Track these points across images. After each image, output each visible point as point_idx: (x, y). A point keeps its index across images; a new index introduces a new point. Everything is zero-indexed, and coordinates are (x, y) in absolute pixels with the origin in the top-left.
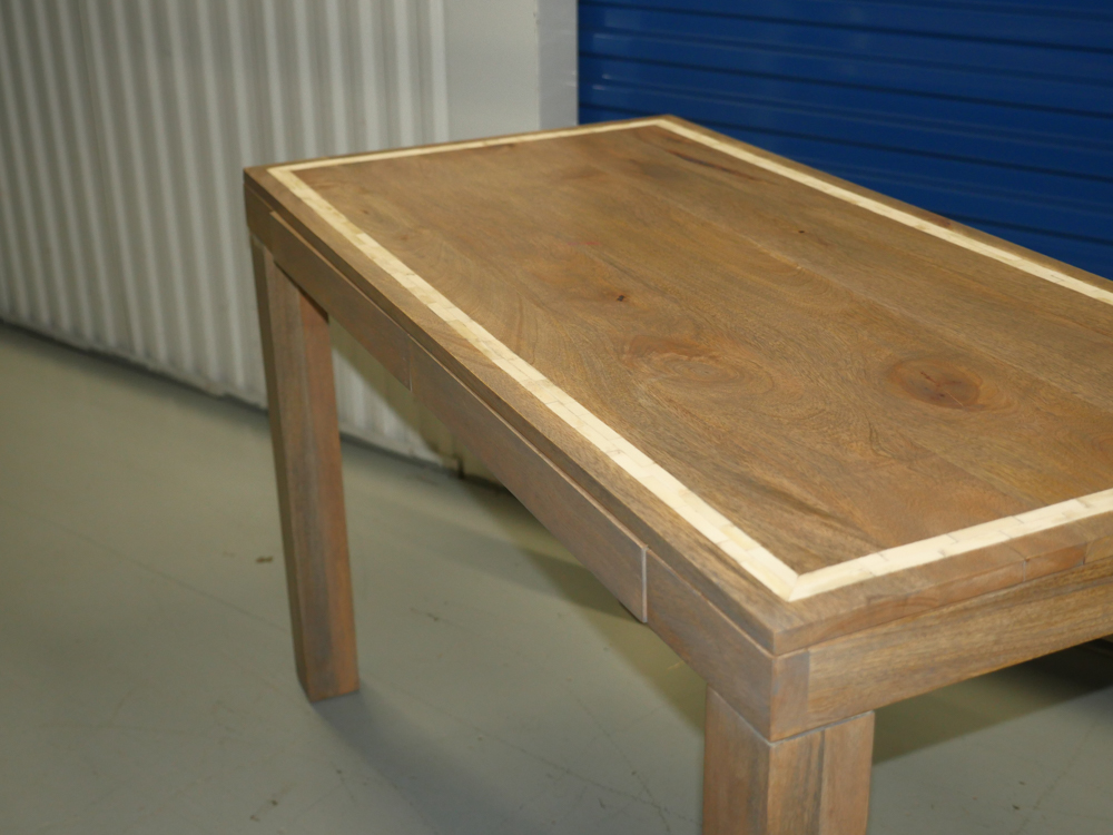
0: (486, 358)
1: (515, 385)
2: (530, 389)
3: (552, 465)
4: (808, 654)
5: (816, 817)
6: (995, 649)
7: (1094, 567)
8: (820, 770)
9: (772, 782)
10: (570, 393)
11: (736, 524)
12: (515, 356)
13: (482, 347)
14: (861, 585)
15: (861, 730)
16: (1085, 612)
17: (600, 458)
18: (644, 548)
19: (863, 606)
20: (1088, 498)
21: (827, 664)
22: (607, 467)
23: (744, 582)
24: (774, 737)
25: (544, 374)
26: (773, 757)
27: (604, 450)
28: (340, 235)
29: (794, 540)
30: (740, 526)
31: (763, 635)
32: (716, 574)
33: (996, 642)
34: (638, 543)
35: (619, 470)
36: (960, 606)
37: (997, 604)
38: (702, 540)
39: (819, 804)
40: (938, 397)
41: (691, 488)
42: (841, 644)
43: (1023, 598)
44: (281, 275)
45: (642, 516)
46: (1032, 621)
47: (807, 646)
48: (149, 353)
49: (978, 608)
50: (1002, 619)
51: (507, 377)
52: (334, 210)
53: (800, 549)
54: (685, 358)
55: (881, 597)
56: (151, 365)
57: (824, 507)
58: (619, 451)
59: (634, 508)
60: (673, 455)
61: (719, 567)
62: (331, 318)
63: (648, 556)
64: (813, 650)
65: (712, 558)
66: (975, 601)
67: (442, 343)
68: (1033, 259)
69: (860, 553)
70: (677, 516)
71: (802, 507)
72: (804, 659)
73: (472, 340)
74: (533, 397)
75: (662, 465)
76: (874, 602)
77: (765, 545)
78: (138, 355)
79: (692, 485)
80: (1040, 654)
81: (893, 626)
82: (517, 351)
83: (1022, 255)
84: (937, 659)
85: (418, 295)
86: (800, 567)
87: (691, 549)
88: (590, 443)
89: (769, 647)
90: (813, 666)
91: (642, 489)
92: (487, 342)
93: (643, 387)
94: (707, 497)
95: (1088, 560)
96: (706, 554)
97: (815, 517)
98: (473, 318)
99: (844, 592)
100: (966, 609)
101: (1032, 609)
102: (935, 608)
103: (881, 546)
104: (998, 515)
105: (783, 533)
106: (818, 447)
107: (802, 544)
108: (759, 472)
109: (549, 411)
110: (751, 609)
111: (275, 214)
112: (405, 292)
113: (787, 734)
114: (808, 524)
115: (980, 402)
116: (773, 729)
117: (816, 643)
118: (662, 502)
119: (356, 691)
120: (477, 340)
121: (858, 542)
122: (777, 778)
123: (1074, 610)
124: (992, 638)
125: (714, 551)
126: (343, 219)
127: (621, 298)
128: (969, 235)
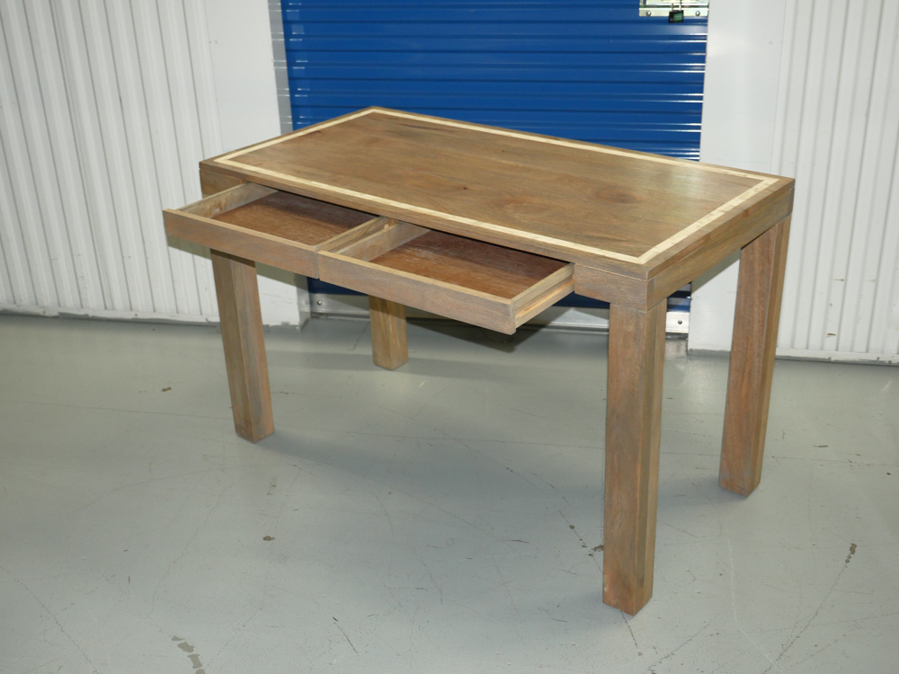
1: (468, 225)
5: (655, 338)
10: (493, 224)
21: (658, 282)
29: (625, 249)
31: (642, 275)
32: (612, 263)
35: (545, 242)
42: (660, 275)
45: (569, 254)
54: (518, 204)
57: (624, 239)
59: (564, 252)
61: (611, 260)
64: (655, 277)
72: (653, 281)
74: (481, 227)
75: (556, 238)
77: (618, 252)
81: (671, 267)
88: (523, 237)
89: (644, 278)
90: (655, 283)
93: (517, 217)
97: (624, 242)
99: (656, 258)
108: (591, 234)
109: (494, 230)
110: (633, 268)
113: (649, 308)
117: (655, 275)
118: (571, 248)
125: (605, 257)
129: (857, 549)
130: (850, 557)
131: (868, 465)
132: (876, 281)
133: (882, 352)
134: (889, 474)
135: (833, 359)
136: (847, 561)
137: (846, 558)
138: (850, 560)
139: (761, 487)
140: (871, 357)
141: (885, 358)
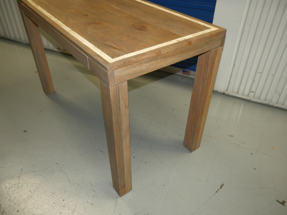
0: (60, 27)
1: (65, 31)
2: (68, 32)
3: (72, 44)
4: (114, 71)
5: (119, 99)
6: (147, 69)
7: (163, 55)
8: (119, 91)
9: (111, 94)
10: (76, 32)
11: (103, 51)
12: (66, 26)
13: (60, 25)
14: (123, 59)
15: (125, 84)
16: (162, 63)
17: (80, 42)
18: (87, 57)
19: (123, 63)
20: (162, 44)
21: (118, 73)
22: (81, 44)
23: (103, 60)
24: (110, 86)
25: (71, 29)
26: (110, 89)
27: (81, 41)
28: (34, 7)
29: (113, 53)
30: (103, 52)
31: (106, 69)
32: (98, 60)
33: (147, 68)
34: (86, 56)
35: (83, 44)
36: (140, 62)
37: (147, 62)
38: (96, 54)
39: (119, 97)
40: (140, 29)
41: (95, 46)
42: (120, 70)
43: (151, 61)
44: (26, 17)
45: (86, 51)
46: (153, 64)
47: (114, 70)
48: (10, 36)
49: (143, 62)
50: (148, 64)
51: (64, 30)
52: (33, 2)
53: (113, 55)
54: (97, 25)
55: (126, 61)
56: (11, 39)
57: (118, 48)
58: (83, 41)
59: (85, 50)
60: (93, 41)
61: (99, 58)
62: (39, 26)
63: (88, 58)
64: (115, 71)
65: (98, 57)
66: (143, 61)
67: (52, 25)
68: (159, 6)
69: (124, 55)
70: (93, 51)
71: (115, 48)
72: (113, 72)
73: (58, 24)
74: (69, 33)
75: (91, 43)
76: (125, 62)
77: (107, 54)
78: (8, 37)
79: (96, 45)
80: (155, 70)
81: (129, 66)
82: (67, 25)
83: (158, 6)
84: (137, 72)
85: (48, 16)
86: (113, 57)
87: (94, 56)
88: (78, 40)
89: (107, 71)
90: (115, 74)
91: (87, 47)
92: (61, 24)
93: (89, 30)
94: (98, 47)
95: (162, 54)
96: (97, 57)
97: (117, 50)
98: (59, 20)
99: (120, 61)
100: (141, 63)
101: (153, 62)
102: (136, 63)
103: (127, 53)
104: (147, 47)
105: (111, 52)
106: (119, 38)
107: (114, 54)
108: (108, 43)
109: (72, 35)
110: (104, 65)
111: (22, 4)
112: (46, 16)
113: (112, 85)
114: (115, 51)
115: (147, 30)
116: (110, 85)
117: (115, 70)
118: (90, 49)
119: (54, 92)
120: (59, 24)
121: (123, 53)
122: (111, 93)
123: (160, 62)
124: (146, 68)
125: (99, 56)
126: (35, 4)
127: (87, 16)
128: (149, 3)
129: (223, 187)
130: (218, 190)
131: (246, 148)
132: (274, 75)
133: (271, 101)
134: (252, 154)
135: (251, 100)
136: (217, 192)
137: (217, 190)
138: (218, 192)
139: (199, 149)
140: (266, 102)
141: (271, 104)
